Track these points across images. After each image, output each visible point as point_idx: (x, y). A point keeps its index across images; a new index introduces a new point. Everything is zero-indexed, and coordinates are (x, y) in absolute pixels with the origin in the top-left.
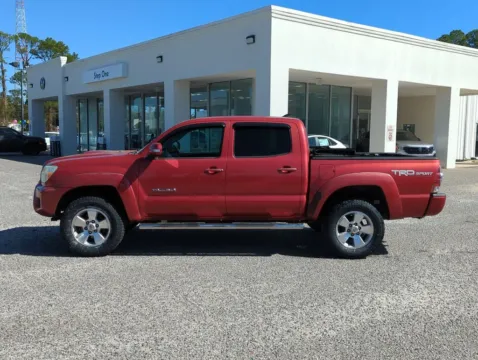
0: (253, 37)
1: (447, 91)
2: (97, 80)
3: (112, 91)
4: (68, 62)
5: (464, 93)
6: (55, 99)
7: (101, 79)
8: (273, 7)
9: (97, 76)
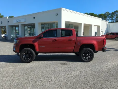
0: (57, 14)
1: (92, 25)
2: (17, 22)
3: (21, 25)
4: (8, 18)
5: (95, 26)
6: (5, 27)
7: (19, 22)
8: (62, 8)
9: (17, 21)
